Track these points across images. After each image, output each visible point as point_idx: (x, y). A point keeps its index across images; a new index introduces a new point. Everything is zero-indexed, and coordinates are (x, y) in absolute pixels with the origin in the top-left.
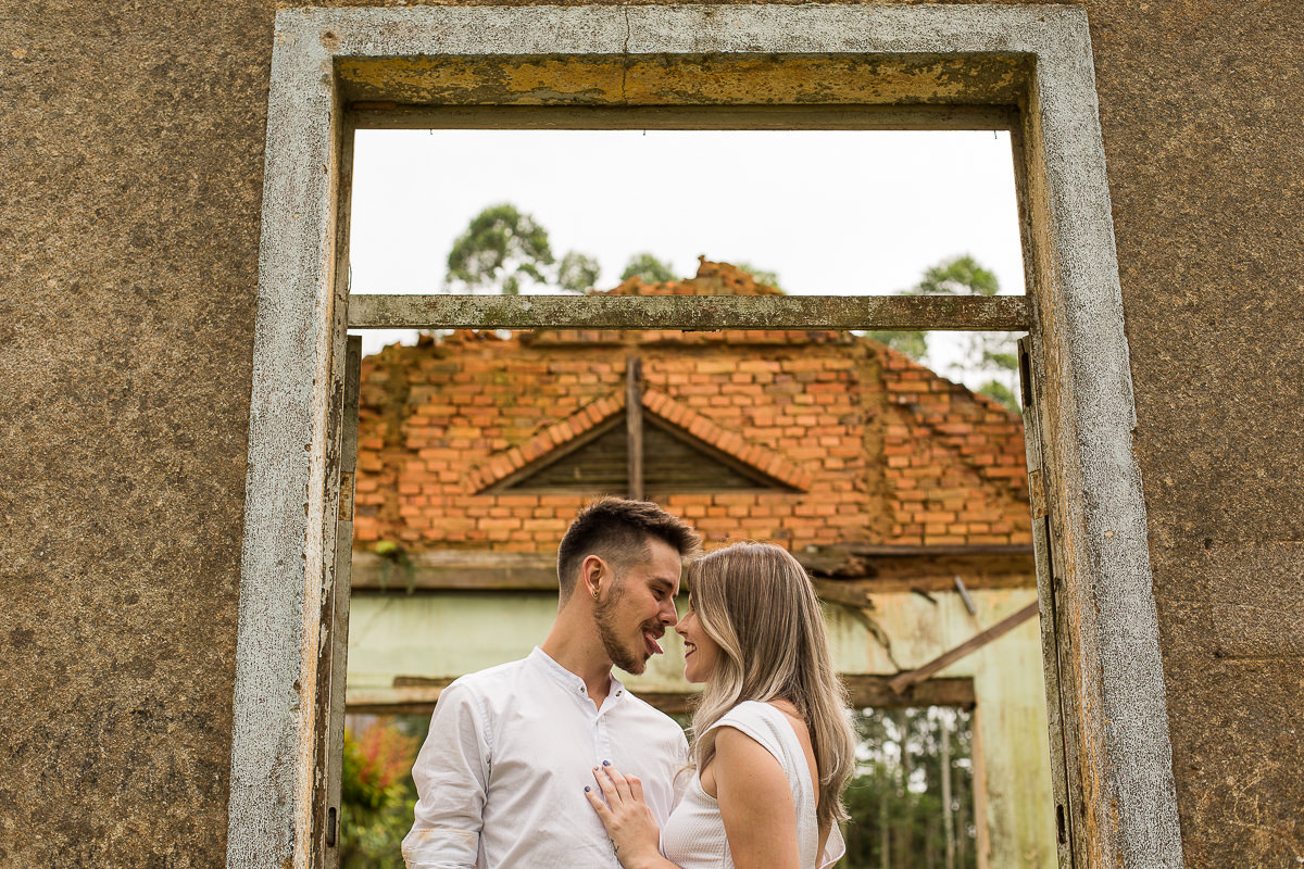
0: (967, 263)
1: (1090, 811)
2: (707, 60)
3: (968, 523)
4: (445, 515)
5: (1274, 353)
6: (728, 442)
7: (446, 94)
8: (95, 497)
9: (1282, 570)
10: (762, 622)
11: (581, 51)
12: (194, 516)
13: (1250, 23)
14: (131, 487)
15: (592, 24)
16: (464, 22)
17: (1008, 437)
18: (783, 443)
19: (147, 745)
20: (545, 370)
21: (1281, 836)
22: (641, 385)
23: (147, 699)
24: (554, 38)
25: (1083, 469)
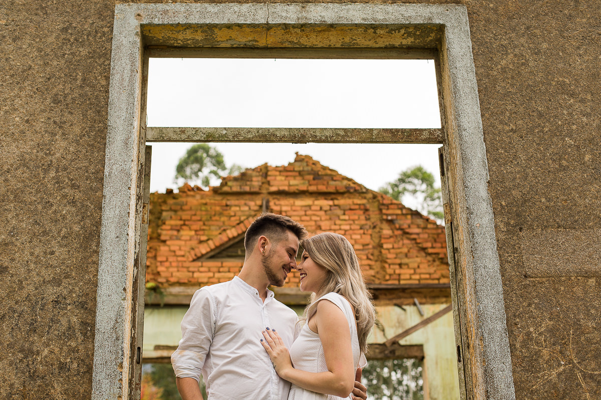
0: (420, 169)
1: (471, 346)
2: (302, 27)
3: (420, 274)
4: (178, 271)
5: (548, 150)
7: (189, 42)
8: (36, 209)
9: (553, 241)
11: (248, 22)
12: (79, 217)
13: (537, 12)
14: (52, 205)
15: (253, 11)
16: (197, 10)
17: (438, 234)
19: (58, 315)
20: (224, 204)
21: (554, 353)
23: (58, 296)
24: (236, 17)
25: (467, 198)
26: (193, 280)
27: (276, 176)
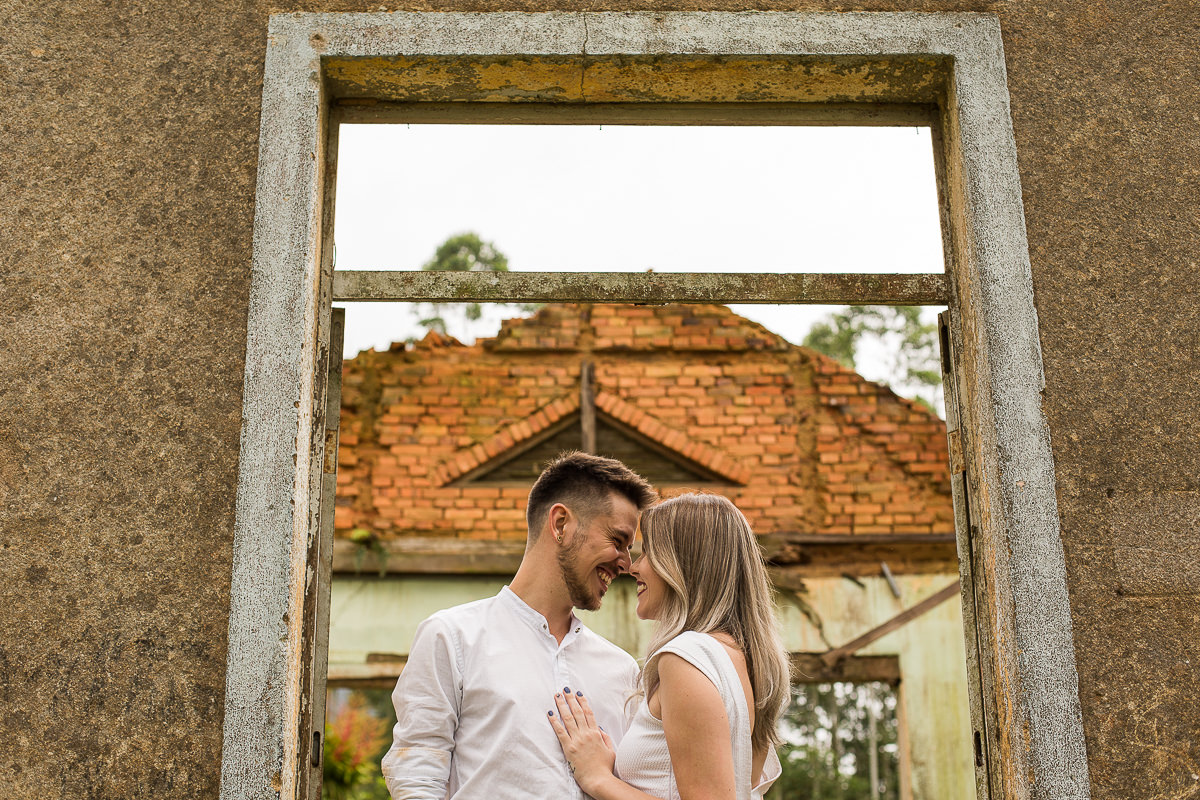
1: (1005, 735)
2: (657, 61)
3: (894, 514)
5: (1169, 323)
6: (673, 439)
7: (422, 91)
8: (104, 448)
9: (1177, 517)
10: (706, 561)
11: (544, 52)
12: (193, 465)
13: (1146, 29)
14: (137, 439)
15: (554, 28)
16: (439, 26)
17: (930, 435)
18: (725, 440)
19: (149, 671)
20: (506, 374)
21: (1178, 756)
22: (595, 387)
23: (149, 630)
24: (519, 40)
25: (997, 426)
26: (443, 525)
27: (608, 317)
